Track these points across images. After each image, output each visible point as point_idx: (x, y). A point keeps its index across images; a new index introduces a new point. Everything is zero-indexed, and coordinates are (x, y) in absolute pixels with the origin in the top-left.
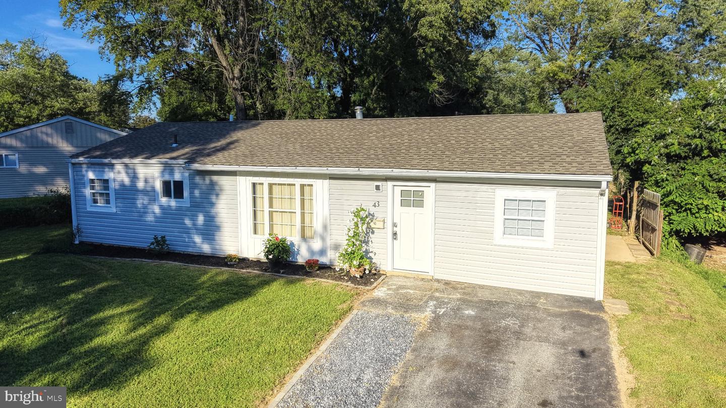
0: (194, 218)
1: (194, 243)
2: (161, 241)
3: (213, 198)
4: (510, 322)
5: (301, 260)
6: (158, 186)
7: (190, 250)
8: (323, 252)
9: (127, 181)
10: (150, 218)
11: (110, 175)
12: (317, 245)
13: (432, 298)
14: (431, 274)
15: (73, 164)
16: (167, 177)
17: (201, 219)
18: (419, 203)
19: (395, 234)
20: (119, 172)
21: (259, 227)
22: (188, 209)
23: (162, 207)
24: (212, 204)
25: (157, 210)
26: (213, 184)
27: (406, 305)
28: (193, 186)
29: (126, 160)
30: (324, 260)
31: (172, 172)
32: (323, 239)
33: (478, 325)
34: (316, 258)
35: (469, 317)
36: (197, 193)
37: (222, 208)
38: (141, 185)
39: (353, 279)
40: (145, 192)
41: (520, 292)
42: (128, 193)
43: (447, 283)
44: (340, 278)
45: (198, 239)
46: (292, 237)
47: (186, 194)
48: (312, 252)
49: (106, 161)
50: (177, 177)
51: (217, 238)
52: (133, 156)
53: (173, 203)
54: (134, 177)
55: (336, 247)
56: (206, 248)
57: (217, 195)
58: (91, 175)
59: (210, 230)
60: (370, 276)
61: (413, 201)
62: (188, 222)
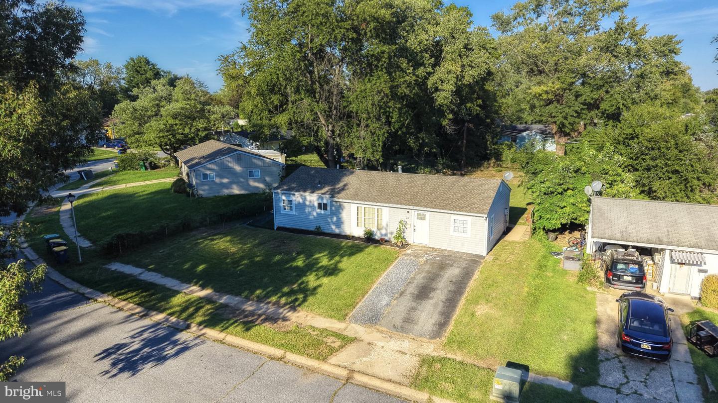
0: (331, 218)
1: (332, 228)
2: (318, 228)
3: (341, 211)
4: (450, 262)
5: (377, 238)
6: (316, 204)
7: (330, 232)
8: (386, 235)
9: (301, 201)
10: (311, 217)
11: (293, 198)
12: (384, 232)
13: (426, 254)
14: (428, 245)
15: (275, 193)
16: (320, 201)
17: (335, 219)
18: (424, 219)
19: (415, 230)
20: (297, 197)
21: (359, 224)
22: (329, 215)
23: (317, 213)
24: (340, 213)
25: (315, 214)
26: (340, 206)
27: (417, 256)
28: (332, 206)
29: (302, 193)
30: (386, 238)
31: (322, 199)
32: (386, 230)
33: (440, 263)
34: (383, 237)
35: (438, 260)
36: (333, 208)
37: (344, 215)
38: (307, 203)
39: (399, 247)
40: (309, 206)
41: (458, 252)
42: (301, 206)
43: (433, 249)
44: (393, 246)
45: (333, 227)
46: (374, 229)
47: (328, 208)
48: (382, 235)
49: (292, 192)
50: (325, 202)
51: (342, 227)
52: (305, 191)
53: (323, 212)
54: (305, 199)
55: (392, 233)
56: (337, 231)
57: (342, 210)
58: (284, 198)
59: (339, 223)
60: (404, 245)
61: (422, 218)
62: (329, 220)
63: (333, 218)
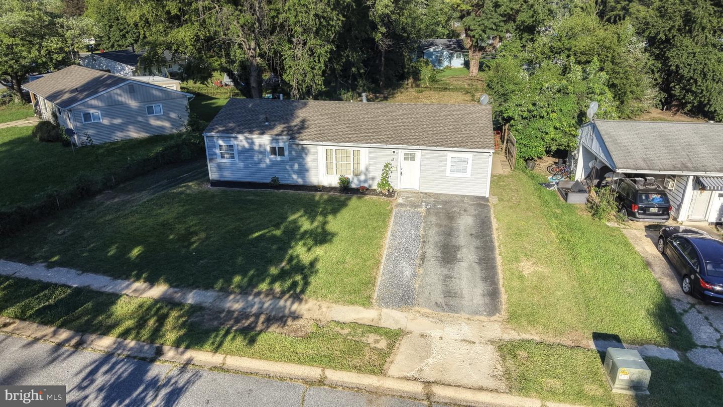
0: (292, 166)
1: (293, 179)
2: (275, 179)
3: (304, 156)
4: (456, 209)
5: (353, 186)
6: (268, 149)
7: (289, 183)
8: (365, 181)
9: (247, 145)
10: (263, 166)
11: (234, 142)
12: (362, 177)
13: (422, 201)
14: (418, 190)
15: (207, 136)
16: (274, 145)
17: (296, 166)
18: (413, 159)
19: (401, 173)
20: (241, 141)
21: (329, 170)
22: (287, 162)
23: (271, 161)
24: (304, 159)
25: (267, 161)
26: (303, 149)
27: (414, 205)
28: (291, 149)
29: (246, 135)
30: (366, 185)
31: (277, 141)
32: (365, 175)
33: (444, 211)
34: (362, 185)
35: (440, 208)
36: (293, 153)
37: (309, 160)
38: (256, 148)
39: (385, 195)
40: (259, 152)
41: (457, 196)
42: (248, 153)
43: (426, 194)
44: (377, 195)
45: (295, 176)
46: (350, 176)
47: (286, 153)
48: (360, 181)
49: (234, 135)
50: (281, 144)
51: (307, 176)
52: (251, 132)
53: (279, 158)
54: (252, 144)
55: (373, 179)
56: (296, 179)
57: (306, 154)
58: (221, 142)
59: (303, 171)
60: (391, 194)
61: (410, 158)
62: (288, 168)
63: (294, 165)
